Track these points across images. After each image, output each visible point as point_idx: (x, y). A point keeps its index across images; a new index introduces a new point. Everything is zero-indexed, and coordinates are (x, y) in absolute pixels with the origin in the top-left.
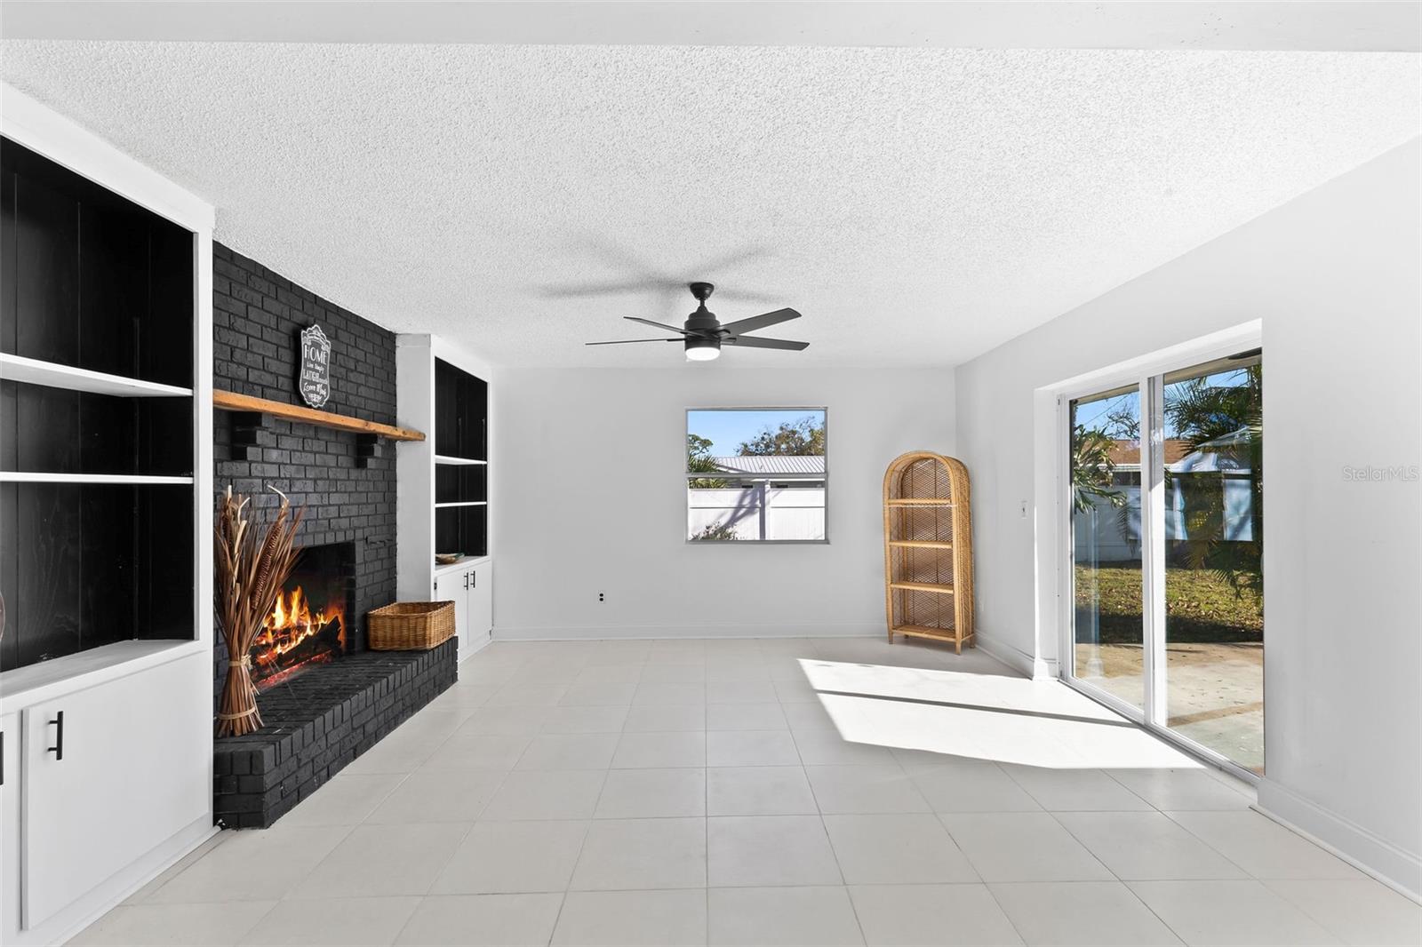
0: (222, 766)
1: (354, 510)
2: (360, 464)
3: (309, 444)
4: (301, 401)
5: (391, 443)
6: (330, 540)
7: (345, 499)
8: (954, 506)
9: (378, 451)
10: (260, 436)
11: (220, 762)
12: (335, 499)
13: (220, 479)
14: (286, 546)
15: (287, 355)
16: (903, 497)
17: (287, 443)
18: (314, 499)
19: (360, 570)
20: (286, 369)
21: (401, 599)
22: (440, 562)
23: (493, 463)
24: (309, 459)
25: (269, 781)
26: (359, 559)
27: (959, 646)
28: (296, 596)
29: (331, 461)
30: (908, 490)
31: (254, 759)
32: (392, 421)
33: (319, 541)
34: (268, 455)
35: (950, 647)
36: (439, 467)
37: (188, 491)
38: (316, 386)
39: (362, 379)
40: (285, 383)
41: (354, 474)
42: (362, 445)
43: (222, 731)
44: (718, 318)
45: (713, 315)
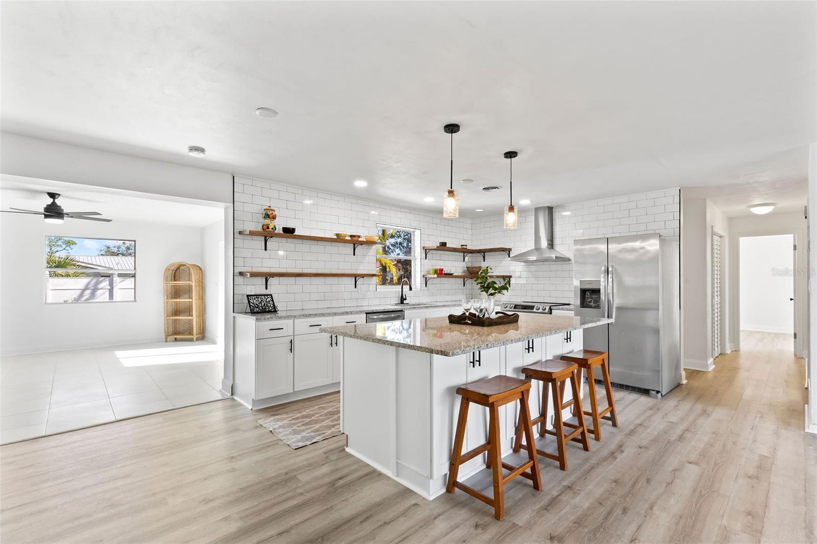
8: (193, 284)
16: (175, 280)
27: (195, 339)
30: (177, 278)
35: (191, 340)
44: (62, 208)
45: (60, 206)
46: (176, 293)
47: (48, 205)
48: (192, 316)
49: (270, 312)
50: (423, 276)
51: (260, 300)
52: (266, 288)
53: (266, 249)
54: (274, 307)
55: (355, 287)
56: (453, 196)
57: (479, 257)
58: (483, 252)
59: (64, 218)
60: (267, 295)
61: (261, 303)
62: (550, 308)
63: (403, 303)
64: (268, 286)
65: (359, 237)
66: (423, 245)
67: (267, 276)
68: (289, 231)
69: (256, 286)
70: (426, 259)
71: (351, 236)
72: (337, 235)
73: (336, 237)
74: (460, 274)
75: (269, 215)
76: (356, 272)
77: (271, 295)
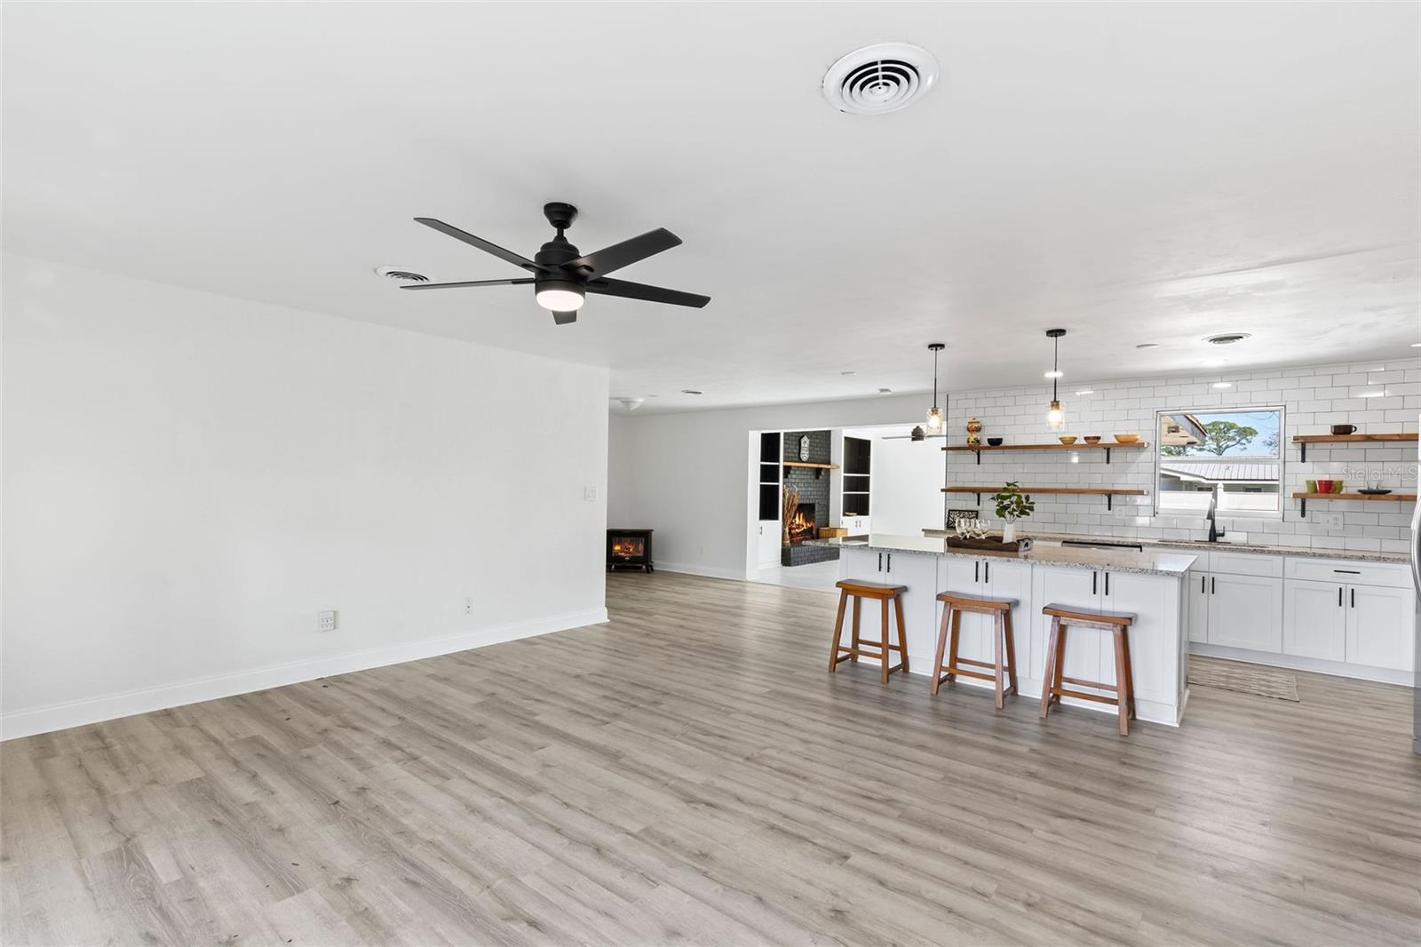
0: (783, 551)
1: (815, 493)
2: (817, 478)
3: (803, 472)
4: (801, 461)
5: (829, 470)
6: (808, 502)
7: (812, 489)
9: (823, 473)
10: (792, 472)
11: (782, 550)
12: (809, 489)
13: (784, 483)
14: (797, 502)
15: (798, 447)
17: (797, 472)
18: (804, 489)
19: (817, 513)
20: (797, 451)
21: (831, 526)
22: (844, 515)
23: (873, 475)
24: (802, 477)
25: (792, 556)
26: (816, 509)
28: (801, 515)
29: (809, 477)
31: (789, 550)
32: (829, 463)
33: (805, 502)
34: (793, 476)
36: (845, 477)
37: (778, 486)
38: (805, 455)
39: (818, 449)
40: (797, 455)
41: (816, 481)
42: (818, 471)
43: (783, 545)
44: (922, 431)
47: (914, 429)
50: (1295, 495)
52: (979, 504)
53: (979, 463)
55: (1109, 509)
60: (972, 511)
63: (1215, 540)
64: (981, 503)
65: (1098, 438)
66: (1293, 435)
67: (981, 492)
68: (995, 443)
69: (968, 503)
70: (1303, 460)
71: (1086, 438)
72: (1062, 439)
73: (1060, 443)
75: (974, 428)
76: (1110, 488)
77: (977, 512)
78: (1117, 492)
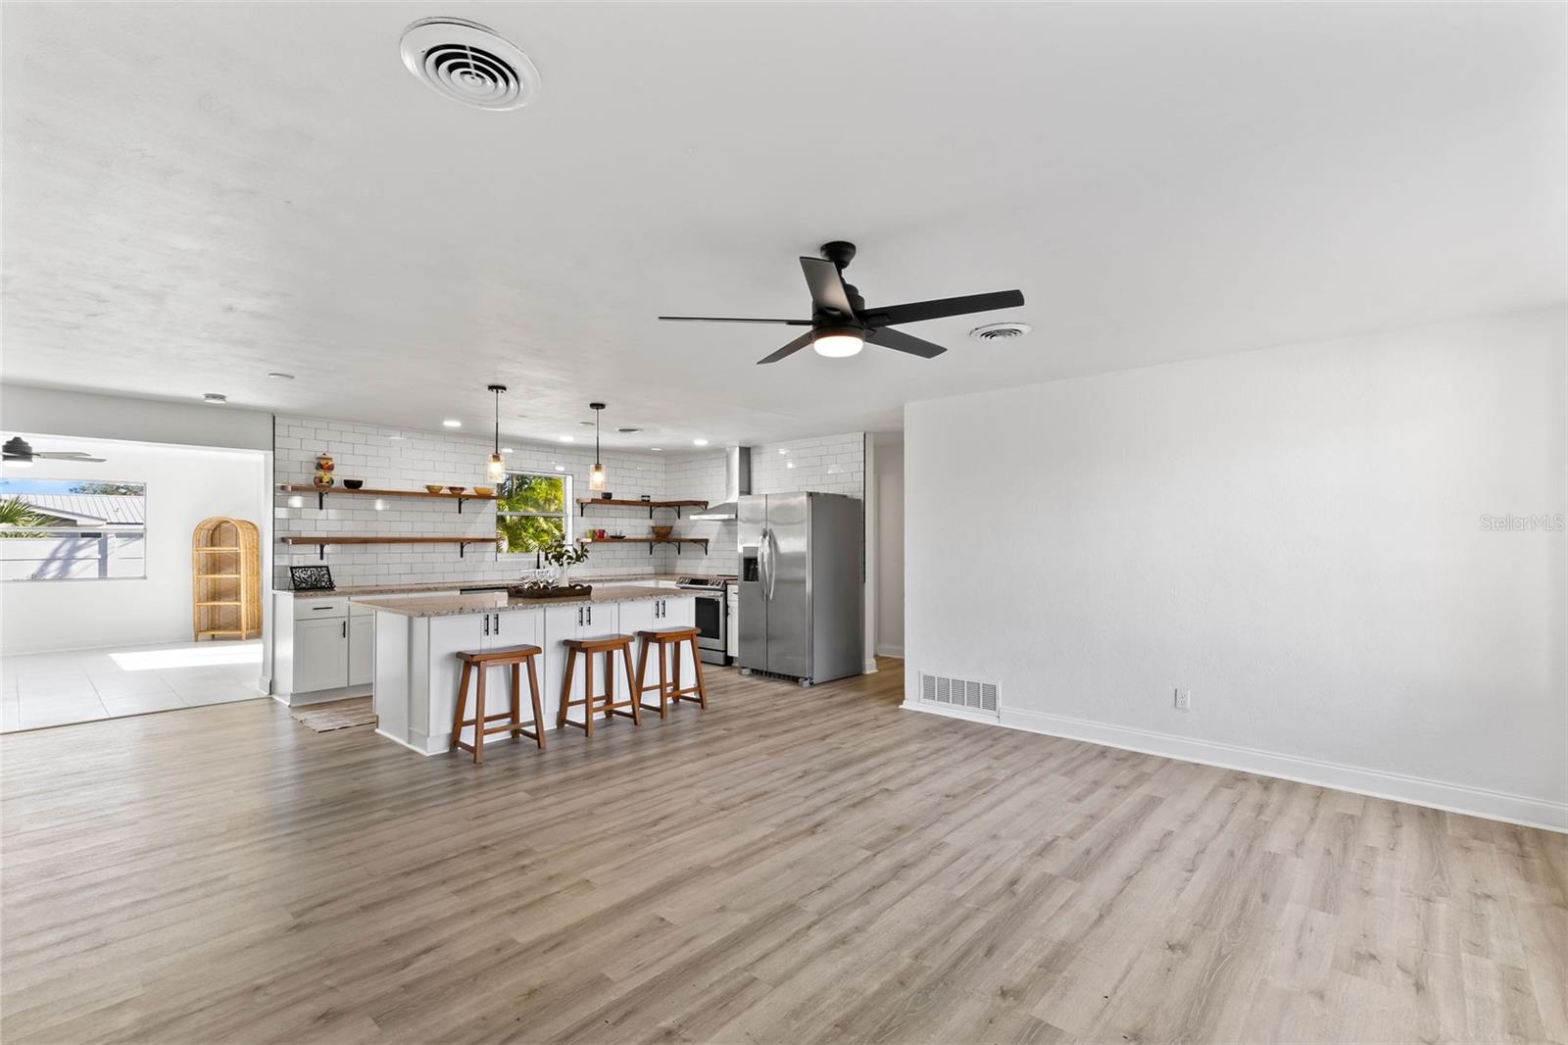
8: (242, 551)
16: (212, 545)
27: (244, 636)
30: (216, 541)
35: (239, 638)
44: (30, 445)
45: (26, 444)
46: (215, 565)
47: (8, 442)
48: (240, 601)
49: (322, 588)
50: (577, 540)
51: (309, 573)
52: (322, 558)
53: (321, 508)
54: (331, 583)
55: (462, 556)
56: (499, 460)
57: (673, 512)
58: (678, 507)
59: (33, 459)
60: (321, 567)
61: (310, 577)
62: (725, 582)
64: (325, 556)
65: (462, 489)
66: (577, 497)
67: (322, 542)
68: (353, 486)
69: (308, 556)
70: (582, 515)
71: (451, 489)
72: (428, 487)
73: (426, 491)
74: (644, 537)
75: (323, 465)
76: (461, 536)
77: (327, 567)
78: (470, 541)
